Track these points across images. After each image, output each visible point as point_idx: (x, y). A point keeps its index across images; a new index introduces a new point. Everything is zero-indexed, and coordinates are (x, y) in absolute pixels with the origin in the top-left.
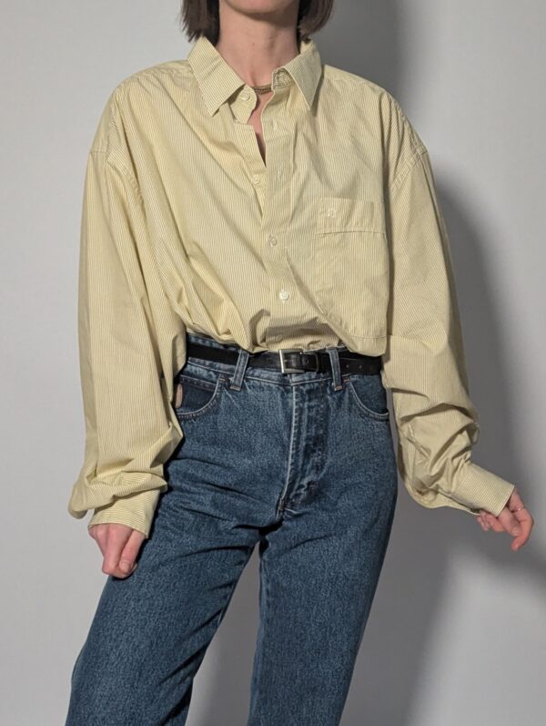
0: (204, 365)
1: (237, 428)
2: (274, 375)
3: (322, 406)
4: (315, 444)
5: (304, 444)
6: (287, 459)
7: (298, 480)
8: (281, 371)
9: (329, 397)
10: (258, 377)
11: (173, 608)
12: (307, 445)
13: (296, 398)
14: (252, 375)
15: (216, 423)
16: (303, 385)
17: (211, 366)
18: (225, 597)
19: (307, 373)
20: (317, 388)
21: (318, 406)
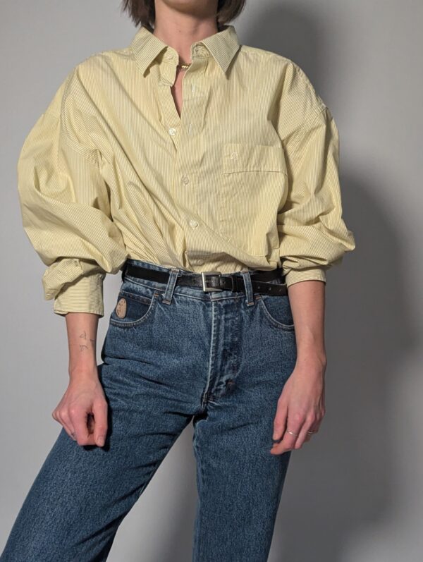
0: (143, 283)
1: (168, 335)
2: (198, 293)
3: (237, 318)
4: (231, 349)
5: (222, 349)
6: (209, 361)
7: (218, 378)
8: (202, 289)
9: (243, 312)
10: (184, 293)
11: (102, 482)
12: (225, 350)
13: (215, 311)
14: (180, 292)
15: (151, 331)
16: (221, 301)
17: (148, 284)
18: (149, 473)
19: (225, 292)
20: (233, 303)
21: (234, 318)
